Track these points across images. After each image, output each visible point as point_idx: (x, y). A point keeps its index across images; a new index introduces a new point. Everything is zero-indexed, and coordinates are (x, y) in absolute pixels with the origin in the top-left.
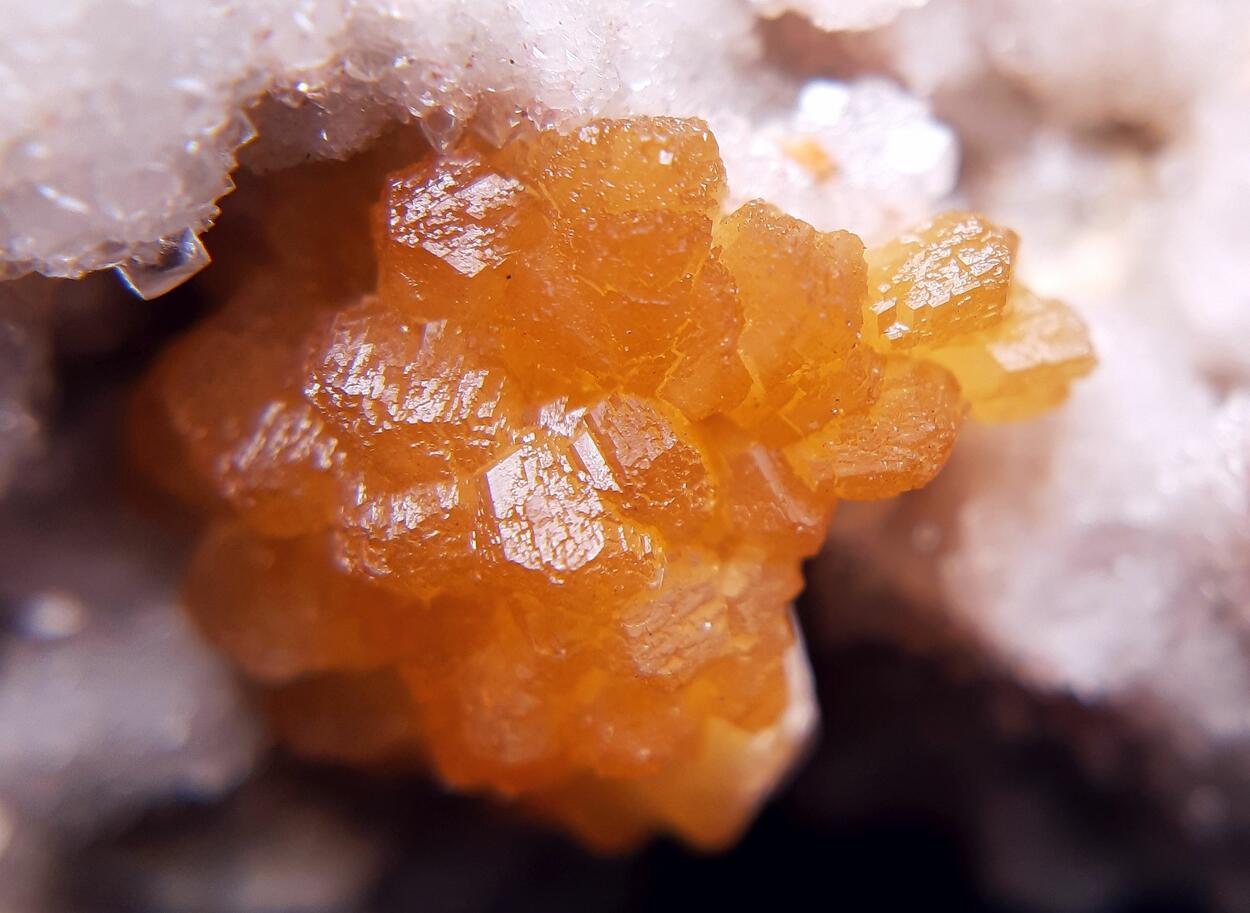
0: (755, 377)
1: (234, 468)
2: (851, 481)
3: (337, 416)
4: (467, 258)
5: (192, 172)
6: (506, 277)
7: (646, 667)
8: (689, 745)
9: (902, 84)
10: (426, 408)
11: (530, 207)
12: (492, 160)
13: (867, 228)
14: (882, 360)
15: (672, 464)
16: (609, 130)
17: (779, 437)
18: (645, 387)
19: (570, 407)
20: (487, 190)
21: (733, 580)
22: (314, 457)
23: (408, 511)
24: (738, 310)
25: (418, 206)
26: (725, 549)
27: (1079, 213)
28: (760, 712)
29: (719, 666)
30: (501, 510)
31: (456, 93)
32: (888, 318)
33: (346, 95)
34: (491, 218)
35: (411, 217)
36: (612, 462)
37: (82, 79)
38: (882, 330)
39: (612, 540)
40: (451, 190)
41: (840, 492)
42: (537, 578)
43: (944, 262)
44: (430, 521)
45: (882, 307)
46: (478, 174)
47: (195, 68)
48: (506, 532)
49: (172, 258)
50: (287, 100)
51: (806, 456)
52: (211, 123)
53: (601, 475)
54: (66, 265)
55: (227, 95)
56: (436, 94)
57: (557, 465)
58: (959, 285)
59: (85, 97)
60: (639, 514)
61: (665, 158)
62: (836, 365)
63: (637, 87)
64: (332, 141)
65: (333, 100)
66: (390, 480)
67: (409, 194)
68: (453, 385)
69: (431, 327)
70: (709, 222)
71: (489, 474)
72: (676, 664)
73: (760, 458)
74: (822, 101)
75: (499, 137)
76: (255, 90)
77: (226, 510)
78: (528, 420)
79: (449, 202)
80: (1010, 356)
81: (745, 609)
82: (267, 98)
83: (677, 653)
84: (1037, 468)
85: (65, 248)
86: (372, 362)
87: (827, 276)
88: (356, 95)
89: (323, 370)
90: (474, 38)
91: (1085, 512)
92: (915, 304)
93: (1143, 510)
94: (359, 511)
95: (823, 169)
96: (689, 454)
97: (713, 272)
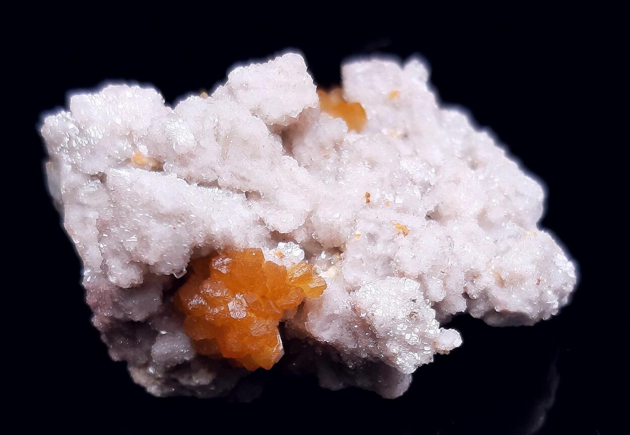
0: (269, 288)
1: (190, 304)
2: (286, 305)
3: (205, 297)
4: (224, 271)
5: (184, 258)
6: (230, 274)
7: (254, 335)
8: (262, 349)
9: (296, 242)
10: (218, 294)
11: (234, 263)
12: (227, 256)
13: (289, 266)
14: (291, 286)
15: (256, 303)
16: (245, 250)
17: (274, 299)
18: (252, 291)
19: (240, 295)
20: (227, 260)
21: (268, 323)
22: (202, 303)
23: (217, 311)
24: (266, 278)
25: (217, 263)
26: (266, 318)
27: (330, 264)
28: (273, 343)
29: (266, 335)
30: (230, 310)
31: (222, 245)
32: (291, 279)
33: (206, 246)
34: (227, 265)
35: (216, 265)
36: (247, 302)
37: (170, 245)
38: (290, 281)
39: (247, 315)
40: (221, 260)
41: (284, 308)
42: (236, 320)
43: (300, 270)
44: (219, 312)
45: (290, 277)
46: (225, 258)
47: (186, 243)
48: (231, 313)
49: (182, 272)
50: (198, 247)
51: (278, 301)
52: (187, 251)
53: (245, 305)
54: (168, 273)
55: (190, 247)
56: (219, 246)
57: (238, 303)
58: (302, 274)
59: (171, 247)
60: (251, 311)
61: (254, 254)
62: (282, 287)
63: (250, 243)
64: (204, 253)
65: (204, 247)
66: (214, 306)
67: (215, 261)
68: (223, 292)
69: (219, 282)
70: (261, 265)
71: (228, 305)
72: (258, 335)
73: (271, 303)
74: (281, 245)
75: (229, 252)
76: (193, 246)
77: (189, 313)
78: (234, 296)
79: (222, 262)
80: (312, 286)
81: (269, 327)
82: (195, 247)
83: (259, 333)
84: (320, 306)
85: (167, 270)
86: (210, 288)
87: (280, 272)
88: (207, 246)
89: (203, 288)
90: (225, 237)
91: (327, 313)
92: (295, 277)
93: (336, 312)
94: (209, 311)
95: (282, 256)
96: (259, 302)
97: (262, 272)
